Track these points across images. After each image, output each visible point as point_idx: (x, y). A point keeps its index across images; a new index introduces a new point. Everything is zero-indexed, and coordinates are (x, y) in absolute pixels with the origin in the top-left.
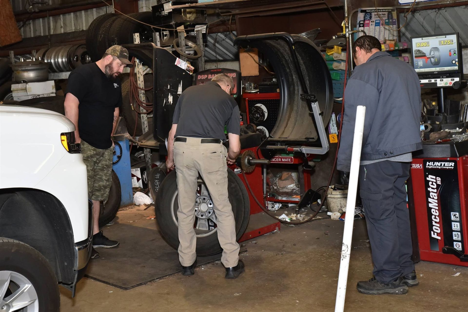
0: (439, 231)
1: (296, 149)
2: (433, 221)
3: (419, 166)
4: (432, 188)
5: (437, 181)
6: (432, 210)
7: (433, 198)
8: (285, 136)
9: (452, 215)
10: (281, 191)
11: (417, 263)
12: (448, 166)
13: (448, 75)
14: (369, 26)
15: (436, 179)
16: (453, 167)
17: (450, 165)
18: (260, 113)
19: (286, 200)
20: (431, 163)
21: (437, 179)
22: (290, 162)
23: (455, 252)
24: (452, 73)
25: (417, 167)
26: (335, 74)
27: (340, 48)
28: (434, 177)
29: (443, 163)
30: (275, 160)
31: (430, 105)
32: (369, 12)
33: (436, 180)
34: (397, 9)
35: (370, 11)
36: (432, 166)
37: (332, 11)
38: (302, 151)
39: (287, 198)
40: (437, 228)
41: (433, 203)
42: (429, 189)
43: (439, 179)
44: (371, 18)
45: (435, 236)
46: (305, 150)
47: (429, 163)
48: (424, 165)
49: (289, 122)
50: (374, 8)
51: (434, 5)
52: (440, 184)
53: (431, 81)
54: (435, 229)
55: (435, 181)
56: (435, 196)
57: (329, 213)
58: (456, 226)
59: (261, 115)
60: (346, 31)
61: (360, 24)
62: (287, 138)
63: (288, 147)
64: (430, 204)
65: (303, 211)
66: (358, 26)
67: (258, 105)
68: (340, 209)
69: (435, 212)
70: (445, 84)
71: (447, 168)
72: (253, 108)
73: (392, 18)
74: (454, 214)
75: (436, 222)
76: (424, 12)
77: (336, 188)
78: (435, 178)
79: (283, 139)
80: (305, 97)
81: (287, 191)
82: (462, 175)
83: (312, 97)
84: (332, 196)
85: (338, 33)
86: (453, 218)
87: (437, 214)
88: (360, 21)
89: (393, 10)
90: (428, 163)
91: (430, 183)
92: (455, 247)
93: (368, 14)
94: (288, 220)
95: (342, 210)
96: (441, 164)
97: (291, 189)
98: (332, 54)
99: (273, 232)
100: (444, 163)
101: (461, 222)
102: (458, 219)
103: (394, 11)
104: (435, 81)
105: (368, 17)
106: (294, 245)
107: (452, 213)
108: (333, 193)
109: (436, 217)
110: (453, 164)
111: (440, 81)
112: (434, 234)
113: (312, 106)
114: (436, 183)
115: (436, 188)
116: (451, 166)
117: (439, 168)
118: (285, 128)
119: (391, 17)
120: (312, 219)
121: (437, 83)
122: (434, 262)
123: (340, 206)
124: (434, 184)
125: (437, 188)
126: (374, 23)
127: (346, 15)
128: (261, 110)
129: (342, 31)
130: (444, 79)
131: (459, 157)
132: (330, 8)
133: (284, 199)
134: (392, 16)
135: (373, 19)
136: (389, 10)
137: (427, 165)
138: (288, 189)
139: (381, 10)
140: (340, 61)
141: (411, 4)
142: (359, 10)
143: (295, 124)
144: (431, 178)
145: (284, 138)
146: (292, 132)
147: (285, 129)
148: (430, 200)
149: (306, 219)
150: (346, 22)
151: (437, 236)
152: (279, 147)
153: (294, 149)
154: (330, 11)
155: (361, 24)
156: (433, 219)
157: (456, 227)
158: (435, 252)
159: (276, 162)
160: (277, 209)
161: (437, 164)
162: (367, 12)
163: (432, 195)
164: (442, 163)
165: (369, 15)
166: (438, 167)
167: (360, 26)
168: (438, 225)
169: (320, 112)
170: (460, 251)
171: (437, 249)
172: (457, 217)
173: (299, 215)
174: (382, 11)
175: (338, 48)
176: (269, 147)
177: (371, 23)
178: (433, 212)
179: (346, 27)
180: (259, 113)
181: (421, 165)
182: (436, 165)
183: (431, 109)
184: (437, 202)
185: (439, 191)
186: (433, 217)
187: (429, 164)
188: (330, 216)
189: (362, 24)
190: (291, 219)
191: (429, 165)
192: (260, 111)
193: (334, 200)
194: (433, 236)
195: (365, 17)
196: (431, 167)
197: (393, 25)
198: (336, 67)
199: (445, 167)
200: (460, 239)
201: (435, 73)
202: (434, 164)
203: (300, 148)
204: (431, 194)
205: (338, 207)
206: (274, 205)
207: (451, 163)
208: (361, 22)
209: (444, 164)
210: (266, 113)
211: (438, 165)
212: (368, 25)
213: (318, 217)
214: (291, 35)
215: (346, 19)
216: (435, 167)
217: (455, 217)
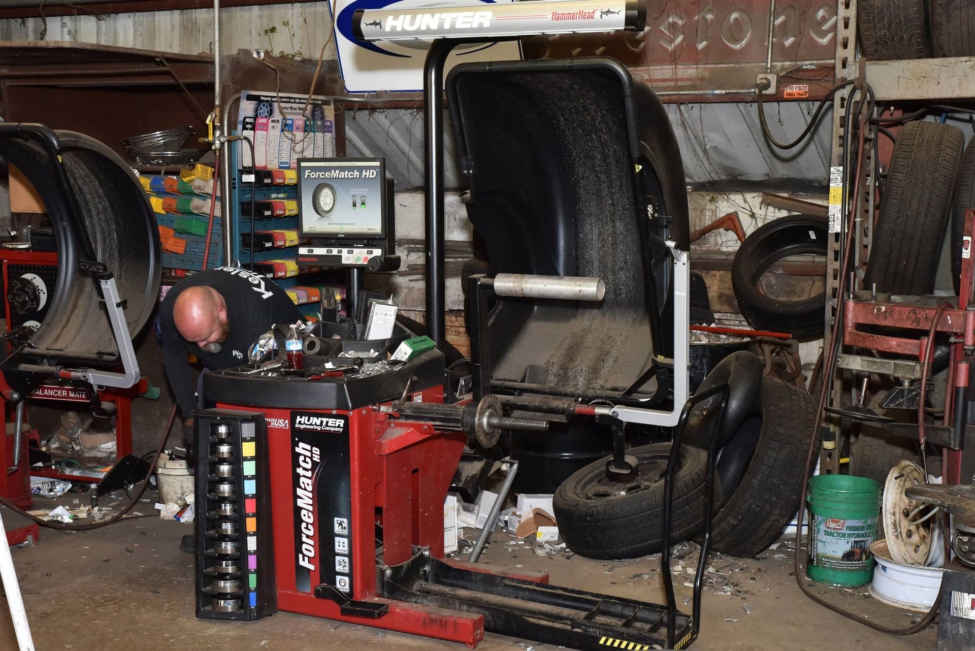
0: (312, 555)
1: (76, 374)
2: (303, 535)
3: (284, 423)
4: (305, 469)
5: (314, 455)
6: (303, 512)
7: (305, 489)
8: (59, 345)
9: (335, 522)
10: (86, 455)
11: (271, 615)
12: (334, 425)
13: (366, 241)
14: (267, 130)
15: (311, 451)
16: (341, 428)
17: (337, 425)
18: (30, 293)
19: (80, 475)
20: (304, 419)
21: (314, 452)
22: (84, 399)
23: (337, 597)
24: (373, 239)
25: (278, 426)
26: (196, 223)
27: (210, 169)
28: (308, 447)
29: (325, 420)
30: (56, 393)
31: (330, 300)
32: (267, 101)
33: (312, 453)
34: (336, 101)
35: (270, 99)
36: (306, 424)
37: (187, 91)
38: (87, 379)
39: (81, 473)
40: (309, 548)
41: (305, 500)
42: (300, 471)
43: (316, 451)
44: (271, 113)
45: (304, 563)
46: (94, 377)
47: (301, 417)
48: (293, 422)
49: (72, 317)
50: (274, 94)
51: (407, 101)
52: (319, 461)
53: (331, 252)
54: (306, 549)
55: (310, 456)
56: (308, 485)
57: (158, 506)
58: (341, 545)
59: (32, 297)
60: (214, 134)
61: (245, 123)
62: (61, 350)
63: (61, 369)
64: (299, 500)
65: (112, 498)
66: (240, 127)
67: (28, 276)
68: (180, 498)
69: (308, 517)
70: (356, 260)
71: (332, 429)
72: (15, 281)
73: (323, 118)
74: (339, 522)
75: (308, 536)
76: (392, 113)
77: (174, 456)
78: (310, 449)
79: (52, 352)
80: (85, 267)
81: (99, 455)
82: (356, 446)
83: (101, 268)
84: (166, 472)
85: (200, 139)
86: (337, 529)
87: (311, 521)
88: (245, 118)
89: (327, 103)
90: (298, 417)
91: (302, 458)
92: (338, 586)
93: (264, 105)
94: (67, 519)
95: (184, 499)
96: (322, 422)
97: (107, 452)
98: (191, 181)
99: (20, 545)
100: (327, 419)
101: (350, 537)
102: (346, 532)
103: (330, 105)
104: (338, 253)
105: (264, 110)
106: (47, 575)
107: (336, 519)
108: (167, 466)
109: (309, 525)
110: (341, 422)
111: (348, 253)
112: (304, 560)
113: (102, 287)
114: (311, 458)
115: (310, 470)
116: (339, 426)
117: (317, 429)
118: (63, 328)
119: (320, 116)
120: (120, 517)
121: (341, 256)
122: (302, 614)
123: (180, 493)
124: (308, 460)
125: (313, 470)
126: (279, 125)
127: (217, 103)
128: (32, 287)
129: (207, 136)
130: (355, 250)
131: (353, 409)
132: (182, 85)
133: (76, 473)
134: (322, 113)
135: (277, 115)
136: (316, 102)
137: (297, 421)
138: (102, 452)
139: (295, 98)
140: (203, 196)
141: (366, 94)
142: (244, 94)
143: (84, 321)
144: (303, 448)
145: (57, 350)
146: (74, 338)
147: (62, 331)
148: (299, 492)
149: (108, 518)
150: (216, 117)
151: (309, 563)
152: (46, 367)
153: (73, 374)
154: (185, 92)
155: (247, 123)
156: (304, 530)
157: (341, 548)
158: (305, 595)
159: (58, 397)
160: (59, 494)
161: (315, 420)
162: (263, 101)
163: (303, 483)
164: (323, 419)
165: (267, 107)
166: (315, 427)
167: (244, 128)
168: (312, 542)
169: (119, 301)
170: (346, 593)
171: (307, 589)
172: (345, 528)
173: (96, 509)
174: (297, 101)
175: (205, 170)
176: (24, 367)
177: (271, 124)
178: (304, 515)
179: (214, 128)
180: (27, 293)
181: (287, 422)
182: (314, 423)
183: (330, 308)
184: (311, 497)
185: (315, 474)
186: (304, 525)
187: (300, 420)
188: (159, 511)
189: (251, 123)
190: (75, 518)
191: (300, 423)
192: (29, 288)
193: (170, 480)
194: (301, 563)
195: (256, 110)
196: (304, 426)
197: (324, 132)
198: (197, 208)
199: (328, 428)
200: (347, 570)
201: (340, 236)
202: (309, 421)
203: (85, 374)
204: (302, 479)
205: (176, 493)
206: (55, 485)
207: (338, 420)
208: (248, 120)
209: (327, 422)
210: (44, 293)
211: (316, 424)
212: (265, 127)
213: (135, 513)
214: (54, 131)
215: (217, 110)
216: (311, 427)
217: (340, 526)
